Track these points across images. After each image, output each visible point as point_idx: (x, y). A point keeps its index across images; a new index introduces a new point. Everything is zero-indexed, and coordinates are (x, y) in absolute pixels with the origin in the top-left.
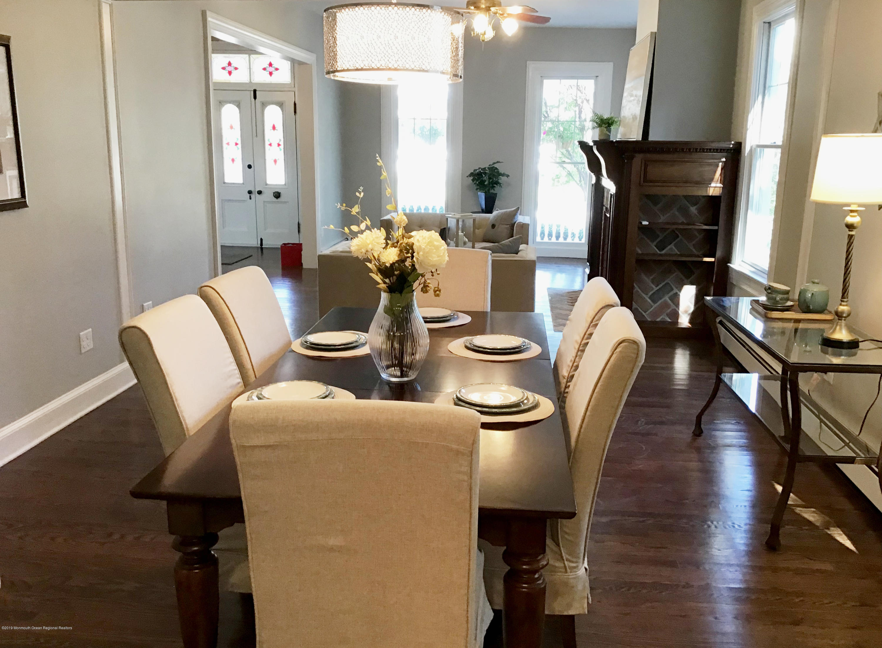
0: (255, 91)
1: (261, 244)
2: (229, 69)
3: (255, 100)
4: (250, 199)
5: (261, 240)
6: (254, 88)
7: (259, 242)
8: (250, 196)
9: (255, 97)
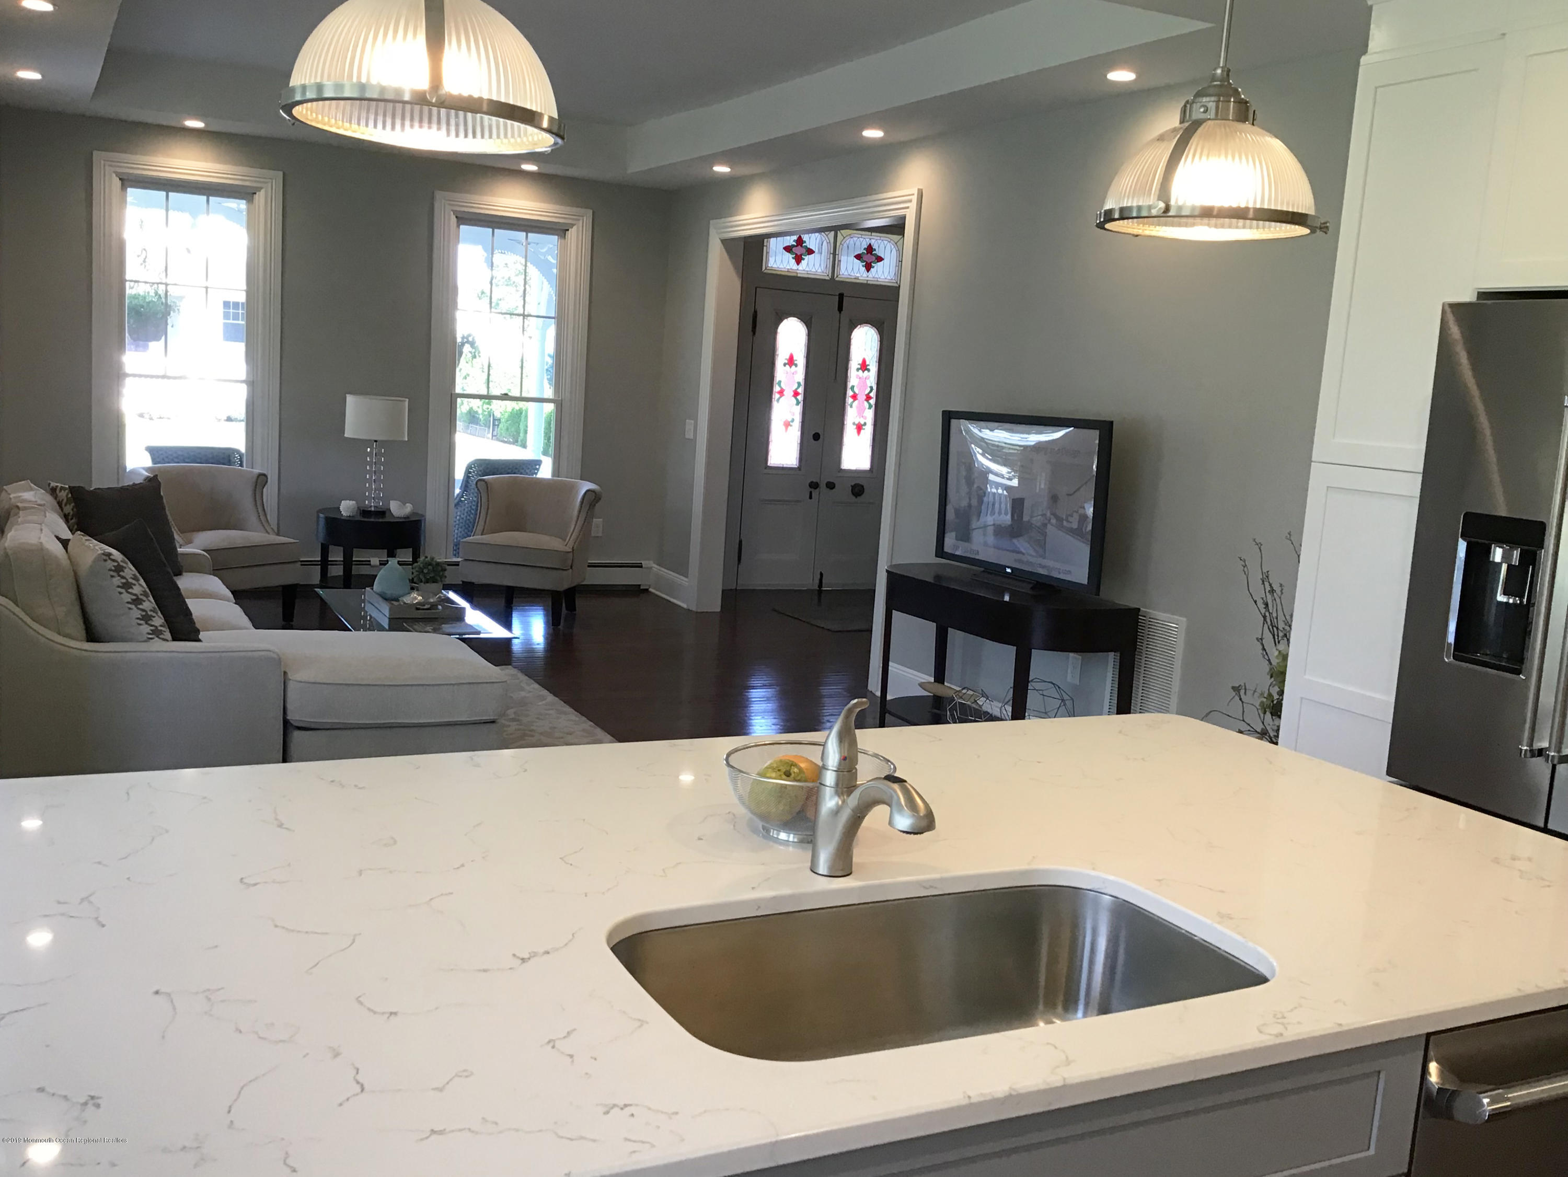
0: (841, 296)
1: (820, 585)
2: (798, 250)
3: (840, 313)
4: (811, 497)
5: (821, 574)
6: (841, 292)
7: (817, 581)
8: (811, 493)
9: (840, 309)
